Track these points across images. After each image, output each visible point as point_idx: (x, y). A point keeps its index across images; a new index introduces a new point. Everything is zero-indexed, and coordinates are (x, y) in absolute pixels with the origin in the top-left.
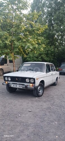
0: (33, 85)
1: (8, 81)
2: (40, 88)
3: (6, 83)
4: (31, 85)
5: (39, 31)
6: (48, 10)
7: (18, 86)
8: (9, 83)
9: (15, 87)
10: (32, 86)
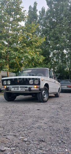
0: (38, 86)
1: (7, 85)
2: (44, 92)
3: (4, 88)
4: (35, 87)
5: (37, 43)
6: (43, 28)
7: (20, 89)
8: (9, 88)
9: (16, 90)
10: (37, 88)
